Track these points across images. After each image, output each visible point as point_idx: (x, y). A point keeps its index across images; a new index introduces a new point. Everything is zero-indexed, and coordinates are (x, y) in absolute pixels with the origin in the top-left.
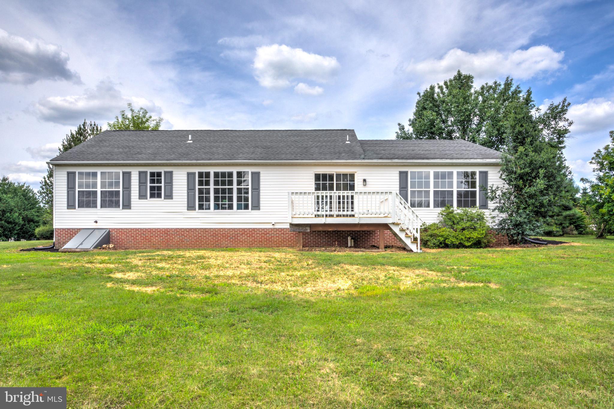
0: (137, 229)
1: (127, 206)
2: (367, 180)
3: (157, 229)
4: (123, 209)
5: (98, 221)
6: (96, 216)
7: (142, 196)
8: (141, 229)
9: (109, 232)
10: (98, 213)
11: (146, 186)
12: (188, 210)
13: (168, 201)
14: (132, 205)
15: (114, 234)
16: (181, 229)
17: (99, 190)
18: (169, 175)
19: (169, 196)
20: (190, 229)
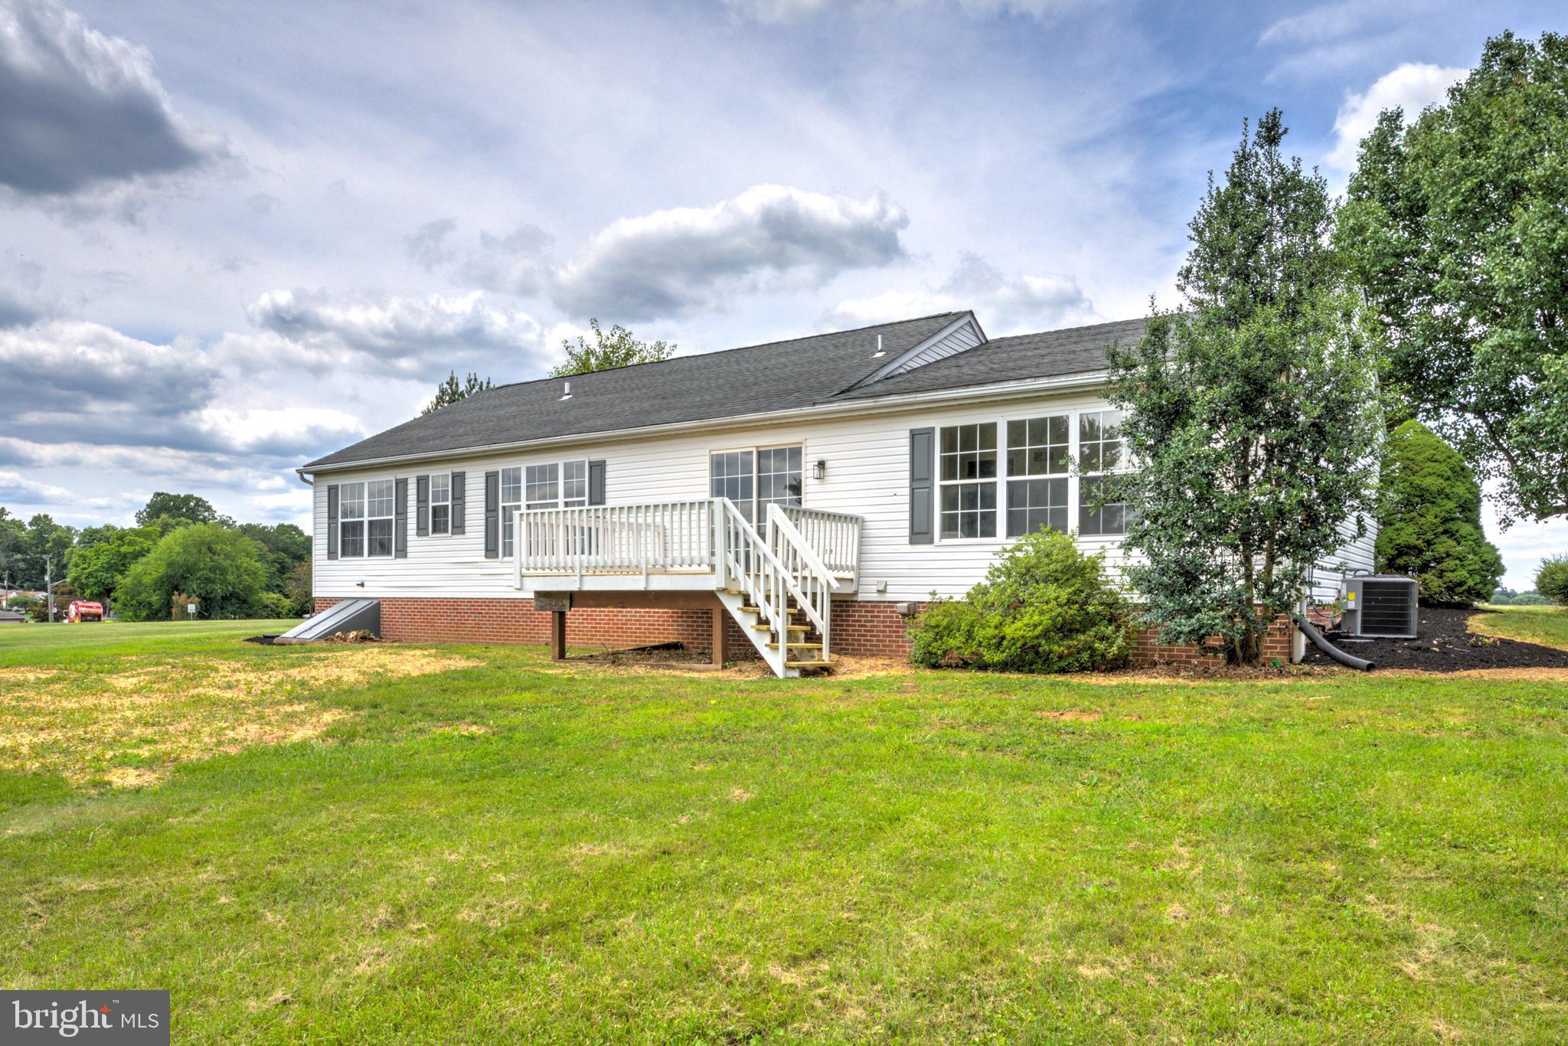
0: (415, 600)
1: (402, 552)
2: (828, 465)
3: (442, 600)
4: (396, 557)
5: (366, 584)
6: (362, 573)
7: (422, 531)
8: (421, 600)
9: (379, 604)
10: (366, 568)
11: (427, 507)
12: (486, 556)
13: (458, 538)
14: (409, 549)
15: (385, 609)
16: (477, 600)
17: (366, 519)
18: (459, 480)
19: (459, 528)
20: (491, 600)
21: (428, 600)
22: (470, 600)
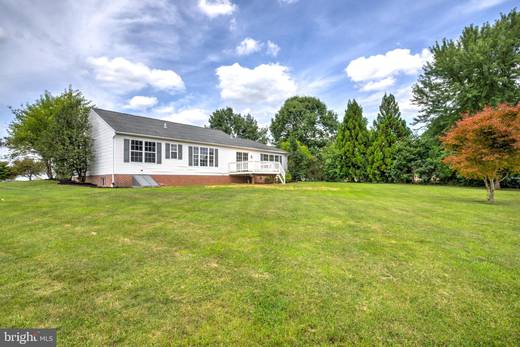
0: (164, 175)
1: (160, 162)
2: (252, 157)
3: (174, 175)
4: (157, 164)
5: (143, 170)
6: (142, 167)
7: (167, 157)
8: (166, 175)
11: (169, 152)
12: (189, 165)
13: (180, 161)
14: (162, 162)
16: (185, 176)
17: (144, 151)
18: (180, 147)
19: (180, 158)
20: (190, 176)
21: (169, 175)
22: (183, 176)
